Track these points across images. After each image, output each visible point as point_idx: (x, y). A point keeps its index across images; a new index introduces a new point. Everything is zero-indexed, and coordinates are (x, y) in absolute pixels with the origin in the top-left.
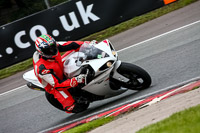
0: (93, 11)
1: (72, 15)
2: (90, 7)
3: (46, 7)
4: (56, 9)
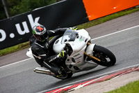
0: (39, 22)
1: (24, 24)
2: (37, 19)
3: (6, 17)
4: (13, 19)
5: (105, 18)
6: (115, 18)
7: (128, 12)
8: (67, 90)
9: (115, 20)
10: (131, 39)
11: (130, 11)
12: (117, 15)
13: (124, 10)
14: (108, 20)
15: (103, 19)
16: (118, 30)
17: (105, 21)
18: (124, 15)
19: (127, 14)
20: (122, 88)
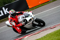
5: (36, 7)
6: (40, 6)
7: (46, 4)
8: (21, 39)
9: (40, 7)
10: (48, 15)
11: (46, 3)
12: (41, 5)
13: (44, 3)
14: (37, 8)
15: (35, 7)
16: (42, 12)
17: (36, 8)
18: (44, 5)
19: (45, 5)
20: (44, 37)
